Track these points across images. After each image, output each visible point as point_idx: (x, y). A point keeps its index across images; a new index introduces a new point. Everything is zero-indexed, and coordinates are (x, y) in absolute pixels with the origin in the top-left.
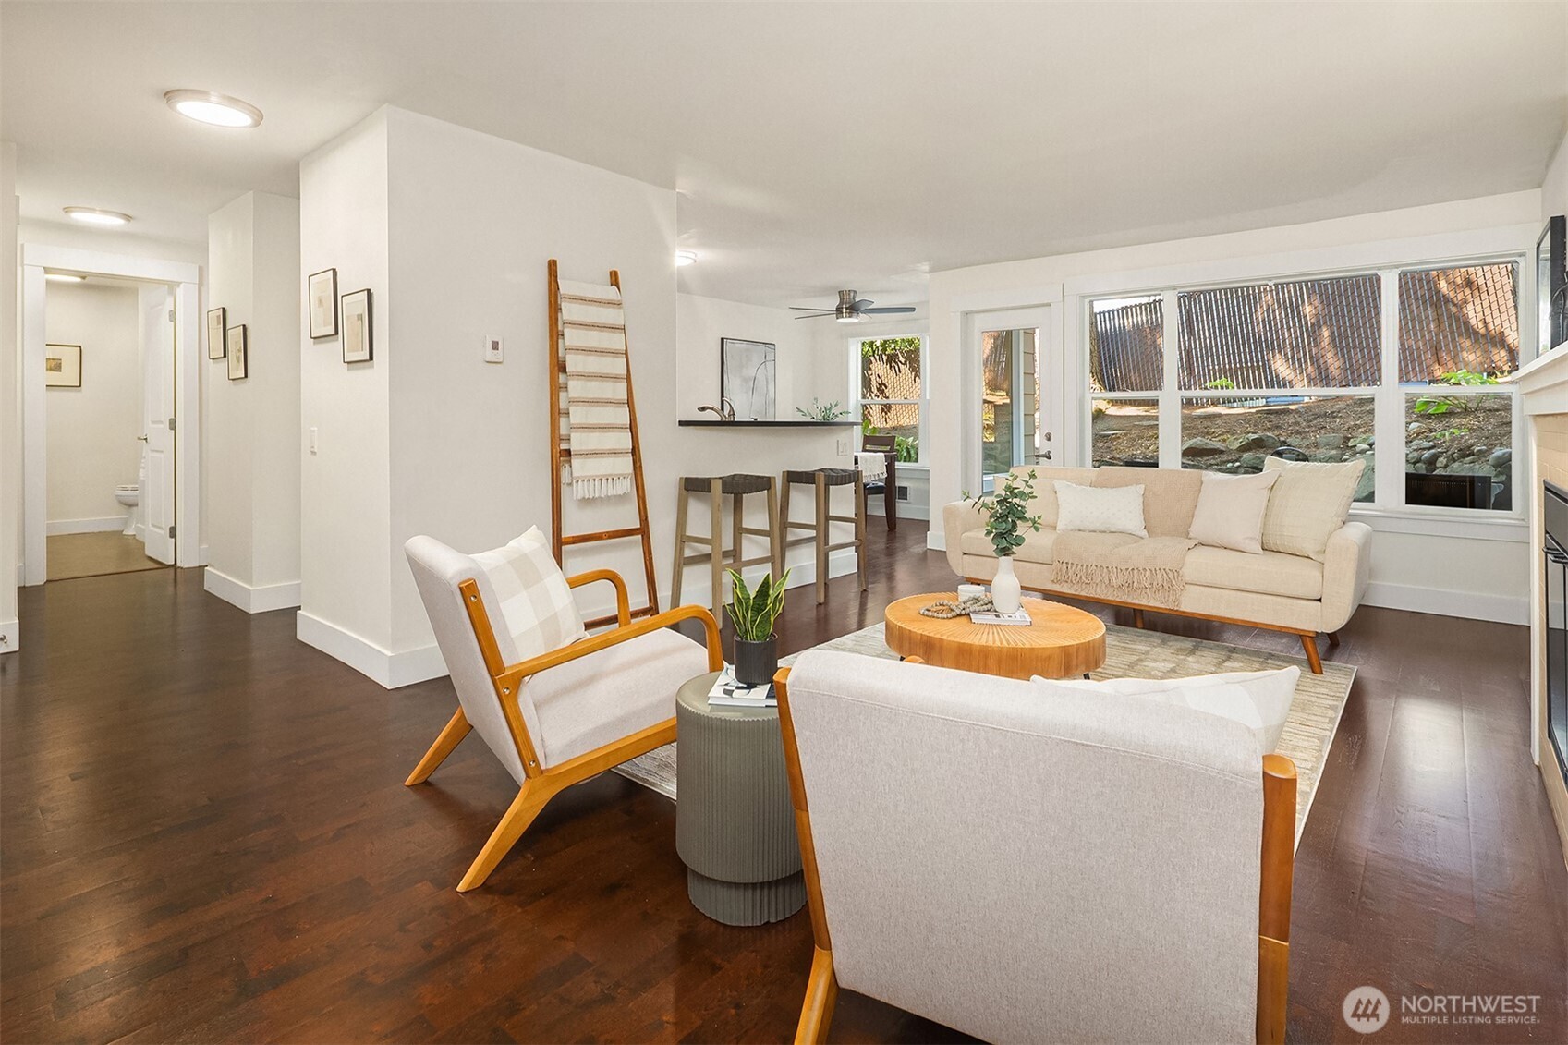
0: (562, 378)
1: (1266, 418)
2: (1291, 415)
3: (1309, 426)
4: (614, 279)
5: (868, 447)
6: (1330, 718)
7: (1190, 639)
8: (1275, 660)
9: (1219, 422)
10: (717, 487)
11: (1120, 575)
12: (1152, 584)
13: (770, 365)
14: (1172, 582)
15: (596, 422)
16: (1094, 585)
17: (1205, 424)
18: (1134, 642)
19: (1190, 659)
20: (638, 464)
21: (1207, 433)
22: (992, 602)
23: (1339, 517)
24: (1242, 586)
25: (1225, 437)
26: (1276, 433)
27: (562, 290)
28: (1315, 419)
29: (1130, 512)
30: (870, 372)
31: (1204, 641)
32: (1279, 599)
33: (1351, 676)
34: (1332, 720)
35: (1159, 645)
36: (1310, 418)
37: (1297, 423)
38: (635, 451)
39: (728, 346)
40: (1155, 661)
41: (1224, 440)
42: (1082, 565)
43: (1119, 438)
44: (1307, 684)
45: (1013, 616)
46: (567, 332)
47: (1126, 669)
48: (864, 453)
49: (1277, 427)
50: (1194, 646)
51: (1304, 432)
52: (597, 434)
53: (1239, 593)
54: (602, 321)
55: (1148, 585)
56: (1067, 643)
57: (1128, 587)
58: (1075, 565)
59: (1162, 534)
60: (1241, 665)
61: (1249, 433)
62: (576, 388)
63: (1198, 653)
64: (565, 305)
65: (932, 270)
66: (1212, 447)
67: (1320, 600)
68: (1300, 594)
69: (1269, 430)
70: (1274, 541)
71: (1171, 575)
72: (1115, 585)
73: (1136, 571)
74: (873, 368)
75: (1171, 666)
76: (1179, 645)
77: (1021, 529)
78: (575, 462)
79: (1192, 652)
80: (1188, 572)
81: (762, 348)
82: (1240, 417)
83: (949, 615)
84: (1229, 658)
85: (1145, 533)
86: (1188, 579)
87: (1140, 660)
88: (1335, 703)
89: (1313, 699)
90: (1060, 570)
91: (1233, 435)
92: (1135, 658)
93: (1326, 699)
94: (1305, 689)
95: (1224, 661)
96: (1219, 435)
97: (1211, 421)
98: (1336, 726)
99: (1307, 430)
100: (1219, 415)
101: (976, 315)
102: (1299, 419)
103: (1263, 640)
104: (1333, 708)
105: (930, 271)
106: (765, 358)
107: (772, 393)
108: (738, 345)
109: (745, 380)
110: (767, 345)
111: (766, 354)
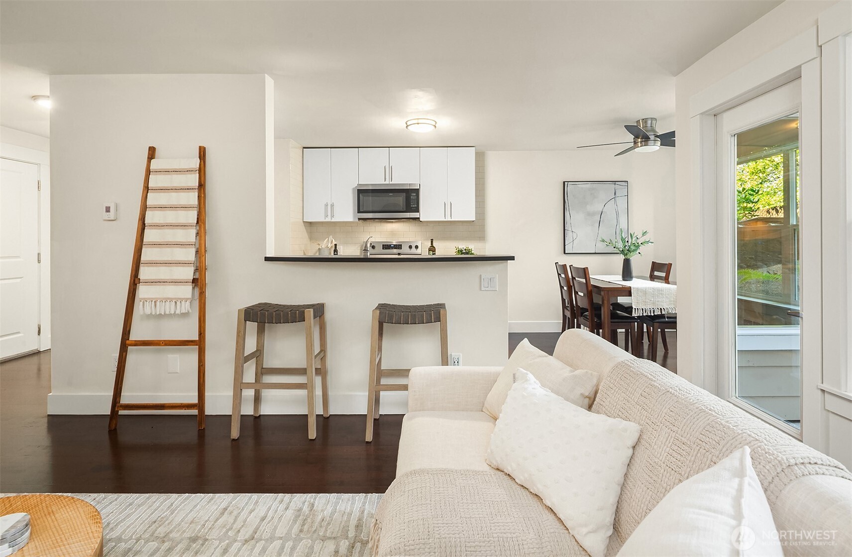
4: (202, 153)
13: (621, 202)
20: (200, 291)
27: (152, 167)
39: (570, 188)
46: (150, 195)
64: (151, 177)
78: (142, 288)
81: (611, 186)
106: (615, 194)
107: (623, 224)
108: (581, 186)
109: (590, 215)
110: (616, 183)
111: (616, 190)
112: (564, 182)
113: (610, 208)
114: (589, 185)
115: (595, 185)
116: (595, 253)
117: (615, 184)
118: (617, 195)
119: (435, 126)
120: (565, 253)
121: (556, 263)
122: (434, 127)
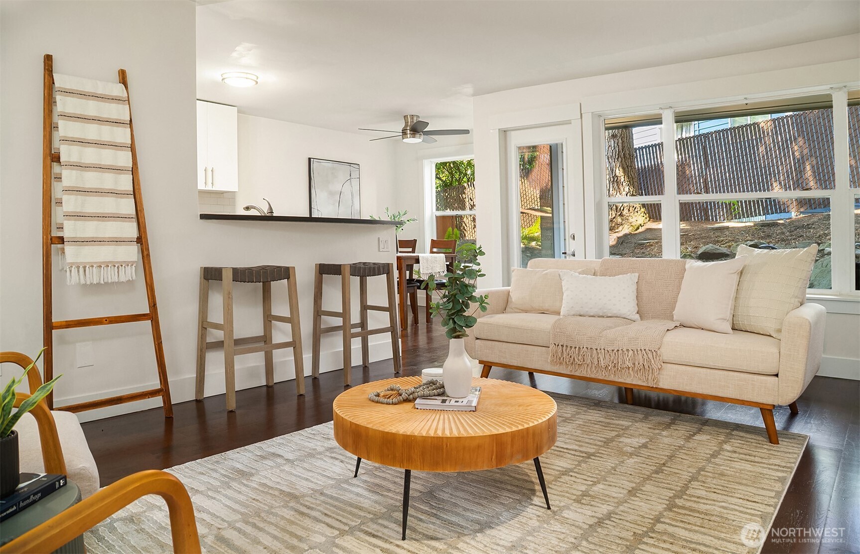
0: (56, 168)
1: (761, 229)
2: (779, 227)
3: (791, 235)
4: (123, 78)
5: (435, 250)
6: (777, 492)
7: (670, 413)
8: (740, 431)
9: (727, 233)
10: (227, 276)
11: (607, 356)
12: (634, 364)
13: (355, 182)
14: (651, 362)
15: (95, 211)
16: (586, 366)
17: (717, 234)
18: (619, 418)
19: (664, 433)
20: (145, 253)
21: (718, 241)
22: (443, 387)
23: (796, 297)
24: (711, 364)
25: (730, 244)
26: (768, 241)
27: (57, 84)
28: (796, 230)
29: (624, 298)
30: (464, 195)
31: (682, 415)
32: (742, 375)
33: (803, 445)
34: (778, 493)
35: (641, 421)
36: (792, 229)
37: (783, 233)
38: (141, 240)
39: (315, 165)
40: (632, 436)
41: (730, 247)
42: (575, 347)
43: (652, 245)
44: (763, 455)
45: (460, 400)
46: (61, 123)
47: (601, 446)
48: (431, 254)
49: (769, 236)
50: (671, 420)
51: (787, 240)
52: (95, 223)
53: (708, 370)
54: (105, 115)
55: (630, 365)
56: (501, 431)
57: (615, 366)
58: (569, 348)
59: (653, 318)
60: (708, 437)
61: (748, 241)
62: (69, 177)
63: (673, 427)
64: (59, 98)
65: (475, 94)
66: (720, 252)
67: (777, 375)
68: (760, 370)
69: (762, 238)
70: (742, 322)
71: (650, 356)
72: (603, 364)
73: (620, 352)
74: (466, 192)
75: (643, 441)
76: (659, 419)
77: (472, 309)
78: (69, 249)
79: (668, 426)
80: (666, 353)
81: (347, 167)
82: (742, 229)
83: (395, 400)
84: (699, 431)
85: (637, 316)
86: (665, 358)
87: (618, 436)
88: (784, 475)
89: (765, 471)
90: (556, 352)
91: (736, 242)
92: (614, 434)
93: (777, 470)
94: (760, 460)
95: (694, 434)
96: (727, 242)
97: (721, 232)
98: (781, 501)
99: (790, 238)
100: (727, 228)
101: (513, 133)
102: (784, 230)
103: (734, 411)
104: (782, 480)
105: (474, 95)
107: (357, 206)
108: (324, 164)
109: (332, 194)
110: (351, 165)
111: (351, 173)
112: (310, 159)
113: (347, 189)
114: (330, 165)
115: (336, 165)
118: (351, 177)
119: (257, 83)
122: (255, 83)
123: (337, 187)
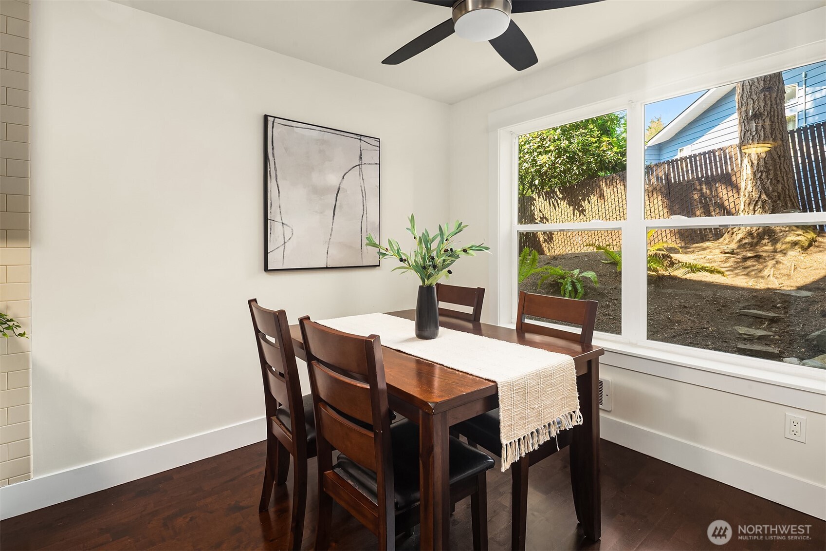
13: (370, 172)
39: (278, 132)
81: (354, 142)
106: (360, 158)
107: (372, 215)
108: (300, 131)
109: (318, 191)
110: (363, 138)
111: (363, 152)
112: (266, 117)
114: (315, 134)
115: (328, 136)
116: (327, 268)
117: (361, 140)
118: (364, 160)
120: (266, 269)
121: (250, 302)
123: (333, 179)
